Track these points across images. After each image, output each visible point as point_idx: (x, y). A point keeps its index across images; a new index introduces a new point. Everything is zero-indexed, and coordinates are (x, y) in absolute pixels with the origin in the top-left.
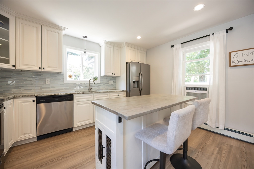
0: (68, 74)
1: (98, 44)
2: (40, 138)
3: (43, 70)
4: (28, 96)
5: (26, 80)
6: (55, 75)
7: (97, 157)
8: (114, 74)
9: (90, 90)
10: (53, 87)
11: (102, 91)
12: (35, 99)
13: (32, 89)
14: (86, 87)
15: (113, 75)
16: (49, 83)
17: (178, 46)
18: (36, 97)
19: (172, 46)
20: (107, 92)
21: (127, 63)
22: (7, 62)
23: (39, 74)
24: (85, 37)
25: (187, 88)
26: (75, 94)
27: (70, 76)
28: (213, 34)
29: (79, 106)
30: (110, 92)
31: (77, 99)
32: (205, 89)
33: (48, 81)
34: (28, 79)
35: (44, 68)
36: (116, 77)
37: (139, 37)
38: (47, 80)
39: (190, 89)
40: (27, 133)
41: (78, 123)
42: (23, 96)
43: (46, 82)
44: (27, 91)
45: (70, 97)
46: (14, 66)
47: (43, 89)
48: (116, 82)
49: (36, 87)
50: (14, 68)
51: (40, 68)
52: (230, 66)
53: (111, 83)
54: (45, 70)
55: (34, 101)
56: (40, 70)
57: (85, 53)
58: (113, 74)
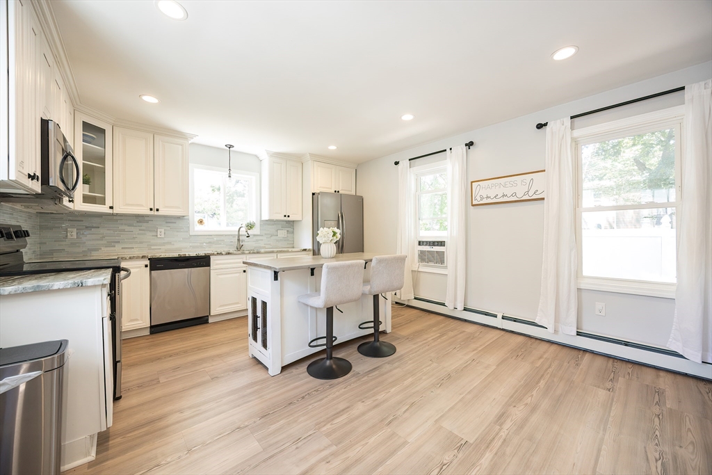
0: (197, 219)
1: (256, 156)
2: (156, 329)
3: (156, 213)
4: (138, 258)
5: (124, 231)
6: (173, 221)
7: (251, 338)
8: (289, 216)
9: (240, 248)
10: (169, 243)
11: (262, 251)
12: (148, 262)
13: (133, 248)
14: (232, 243)
15: (286, 218)
16: (163, 236)
17: (404, 164)
18: (149, 259)
19: (397, 163)
20: (272, 252)
21: (313, 194)
22: (102, 201)
23: (146, 219)
24: (230, 147)
25: (420, 243)
26: (213, 254)
27: (201, 222)
28: (451, 149)
29: (220, 276)
30: (277, 252)
31: (217, 264)
32: (442, 244)
33: (161, 231)
34: (127, 228)
35: (157, 210)
36: (294, 221)
37: (332, 148)
38: (159, 230)
39: (425, 243)
40: (137, 320)
41: (218, 308)
42: (130, 258)
43: (159, 233)
44: (126, 250)
45: (203, 261)
46: (111, 208)
47: (152, 247)
48: (293, 232)
49: (141, 243)
50: (110, 211)
51: (151, 209)
52: (473, 205)
53: (282, 233)
54: (159, 213)
55: (146, 266)
56: (152, 213)
57: (230, 177)
58: (285, 216)
